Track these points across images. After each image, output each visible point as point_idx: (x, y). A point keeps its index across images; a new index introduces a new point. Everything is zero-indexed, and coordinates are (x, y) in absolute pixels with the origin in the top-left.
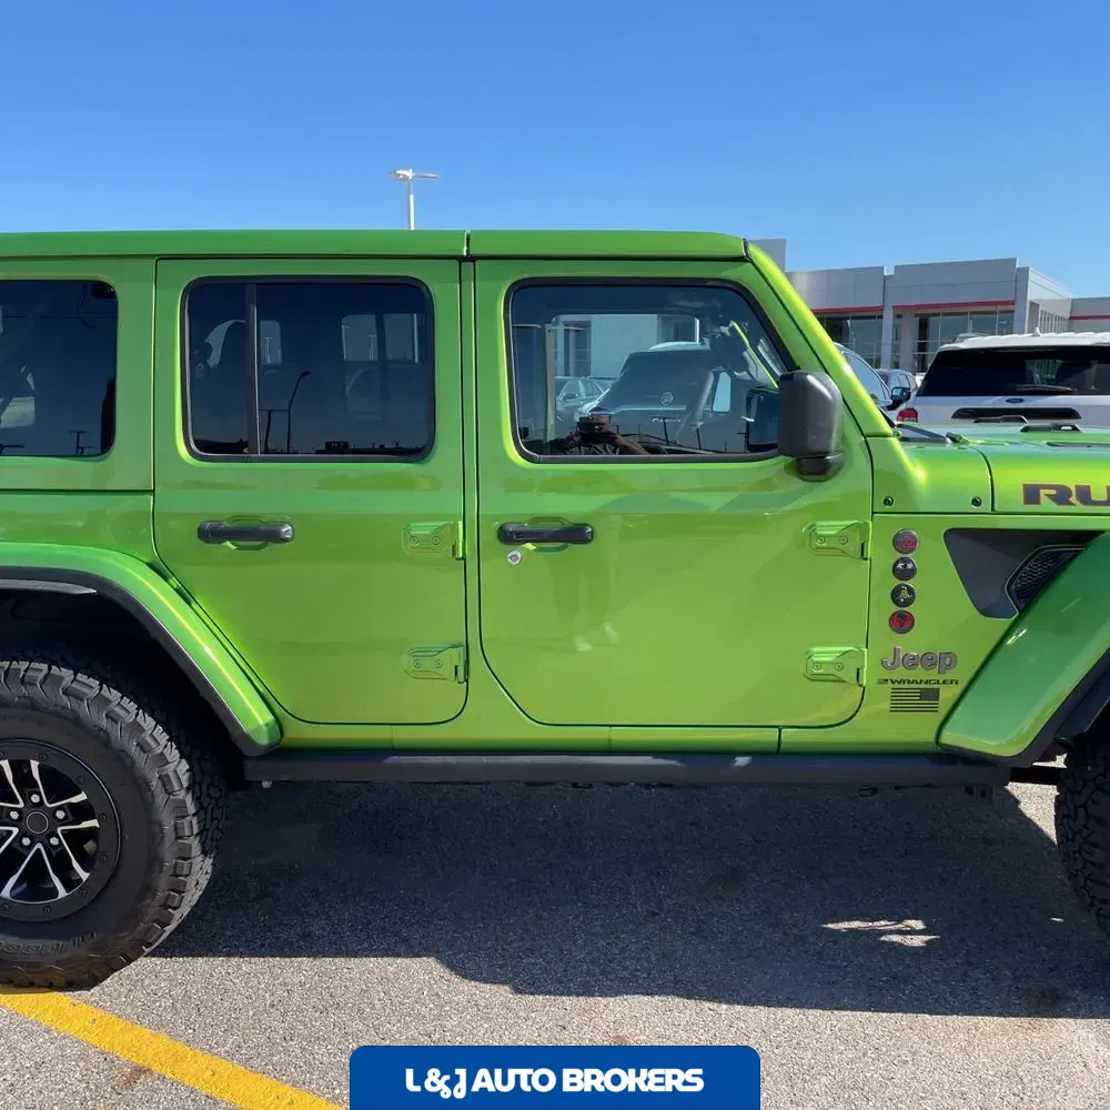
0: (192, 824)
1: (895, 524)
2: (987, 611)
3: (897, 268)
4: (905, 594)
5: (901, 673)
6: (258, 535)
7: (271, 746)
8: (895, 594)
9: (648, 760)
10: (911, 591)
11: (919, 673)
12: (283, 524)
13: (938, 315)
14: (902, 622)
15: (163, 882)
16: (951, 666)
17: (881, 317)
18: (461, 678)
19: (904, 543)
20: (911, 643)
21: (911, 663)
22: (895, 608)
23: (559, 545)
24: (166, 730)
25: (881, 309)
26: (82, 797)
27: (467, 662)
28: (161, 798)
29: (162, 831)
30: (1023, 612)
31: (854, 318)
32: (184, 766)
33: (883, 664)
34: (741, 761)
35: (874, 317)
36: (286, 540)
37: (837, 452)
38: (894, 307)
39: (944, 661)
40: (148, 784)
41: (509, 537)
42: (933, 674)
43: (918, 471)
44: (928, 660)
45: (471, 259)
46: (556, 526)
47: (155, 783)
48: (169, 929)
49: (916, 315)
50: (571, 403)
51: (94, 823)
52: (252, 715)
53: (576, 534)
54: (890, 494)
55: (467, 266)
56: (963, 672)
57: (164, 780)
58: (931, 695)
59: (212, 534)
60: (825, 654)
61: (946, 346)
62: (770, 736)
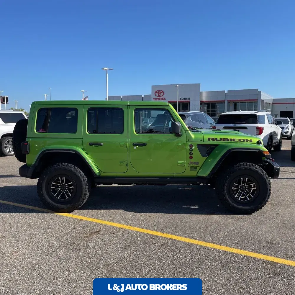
0: (87, 187)
1: (190, 143)
2: (203, 156)
3: (228, 91)
4: (191, 153)
5: (191, 165)
6: (98, 144)
7: (99, 176)
8: (190, 153)
9: (155, 178)
10: (192, 153)
11: (194, 165)
12: (101, 143)
13: (239, 103)
14: (191, 158)
15: (83, 195)
16: (198, 164)
17: (224, 103)
18: (127, 166)
19: (191, 146)
20: (193, 161)
21: (192, 163)
22: (190, 156)
23: (141, 146)
24: (84, 173)
25: (224, 101)
26: (71, 183)
27: (128, 163)
28: (83, 183)
29: (83, 188)
30: (208, 156)
31: (218, 103)
32: (86, 178)
33: (189, 164)
34: (168, 178)
35: (222, 103)
36: (101, 145)
37: (180, 133)
38: (228, 101)
39: (197, 163)
40: (81, 180)
41: (134, 145)
42: (195, 165)
43: (193, 136)
44: (195, 163)
45: (129, 105)
46: (141, 143)
47: (82, 181)
48: (83, 203)
49: (233, 103)
50: (146, 124)
51: (73, 187)
52: (96, 171)
53: (144, 144)
54: (189, 139)
55: (129, 106)
56: (200, 165)
57: (84, 180)
58: (196, 168)
59: (91, 144)
60: (180, 162)
61: (222, 114)
62: (173, 174)
